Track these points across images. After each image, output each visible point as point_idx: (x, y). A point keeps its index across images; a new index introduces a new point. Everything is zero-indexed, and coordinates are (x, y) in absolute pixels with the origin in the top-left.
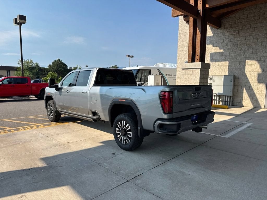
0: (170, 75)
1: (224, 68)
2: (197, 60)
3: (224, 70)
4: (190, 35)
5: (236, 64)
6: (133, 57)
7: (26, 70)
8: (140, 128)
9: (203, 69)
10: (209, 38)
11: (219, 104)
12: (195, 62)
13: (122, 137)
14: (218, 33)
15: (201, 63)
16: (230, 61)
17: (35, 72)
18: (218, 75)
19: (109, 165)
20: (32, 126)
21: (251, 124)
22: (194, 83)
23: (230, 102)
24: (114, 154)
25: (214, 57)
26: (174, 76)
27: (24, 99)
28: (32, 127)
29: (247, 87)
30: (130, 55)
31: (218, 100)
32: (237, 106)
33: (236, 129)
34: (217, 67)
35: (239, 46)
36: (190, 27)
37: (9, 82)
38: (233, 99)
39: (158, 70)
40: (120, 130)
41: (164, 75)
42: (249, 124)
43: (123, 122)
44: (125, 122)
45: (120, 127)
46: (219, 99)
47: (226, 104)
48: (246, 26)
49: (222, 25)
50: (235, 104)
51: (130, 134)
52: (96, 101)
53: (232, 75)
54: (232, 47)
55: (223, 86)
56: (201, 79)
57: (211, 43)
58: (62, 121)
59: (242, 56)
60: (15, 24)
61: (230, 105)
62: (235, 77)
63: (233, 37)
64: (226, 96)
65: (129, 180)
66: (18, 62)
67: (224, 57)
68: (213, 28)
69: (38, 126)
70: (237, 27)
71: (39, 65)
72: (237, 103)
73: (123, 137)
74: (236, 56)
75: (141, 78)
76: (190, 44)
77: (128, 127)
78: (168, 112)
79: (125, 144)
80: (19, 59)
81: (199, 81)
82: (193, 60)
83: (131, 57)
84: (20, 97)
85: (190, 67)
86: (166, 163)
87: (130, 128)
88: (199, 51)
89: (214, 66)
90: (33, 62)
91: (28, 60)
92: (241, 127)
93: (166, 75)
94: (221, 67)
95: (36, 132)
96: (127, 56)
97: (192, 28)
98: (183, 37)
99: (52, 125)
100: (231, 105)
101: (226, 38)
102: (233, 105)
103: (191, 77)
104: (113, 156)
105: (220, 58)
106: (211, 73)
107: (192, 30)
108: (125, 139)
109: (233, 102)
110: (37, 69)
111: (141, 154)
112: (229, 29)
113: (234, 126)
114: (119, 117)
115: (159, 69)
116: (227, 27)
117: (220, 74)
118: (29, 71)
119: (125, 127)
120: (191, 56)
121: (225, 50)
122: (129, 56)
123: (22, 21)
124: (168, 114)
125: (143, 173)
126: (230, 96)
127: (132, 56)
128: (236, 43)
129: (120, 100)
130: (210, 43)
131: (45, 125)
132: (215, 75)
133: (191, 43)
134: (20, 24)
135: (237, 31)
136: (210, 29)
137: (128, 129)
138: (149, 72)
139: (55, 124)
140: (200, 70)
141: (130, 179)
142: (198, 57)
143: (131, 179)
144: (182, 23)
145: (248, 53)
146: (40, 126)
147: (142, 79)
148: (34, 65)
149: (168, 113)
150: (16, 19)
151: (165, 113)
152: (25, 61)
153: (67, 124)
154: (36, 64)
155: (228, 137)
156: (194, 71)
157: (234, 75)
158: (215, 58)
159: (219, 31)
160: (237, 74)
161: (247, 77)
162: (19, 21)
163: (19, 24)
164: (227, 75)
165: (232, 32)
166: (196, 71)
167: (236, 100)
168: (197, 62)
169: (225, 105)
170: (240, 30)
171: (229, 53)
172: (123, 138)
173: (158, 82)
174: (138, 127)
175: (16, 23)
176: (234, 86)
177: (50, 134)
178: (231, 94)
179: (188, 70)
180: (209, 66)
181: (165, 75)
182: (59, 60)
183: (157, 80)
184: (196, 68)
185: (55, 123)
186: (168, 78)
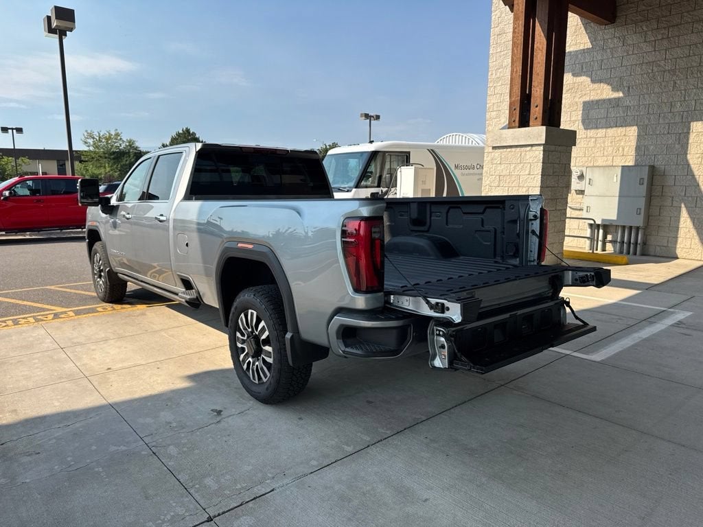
0: (467, 168)
1: (622, 144)
2: (536, 118)
3: (621, 149)
4: (514, 44)
5: (658, 132)
6: (378, 117)
7: (106, 158)
8: (292, 337)
9: (553, 148)
10: (580, 56)
11: (605, 251)
12: (528, 126)
13: (250, 359)
14: (606, 37)
15: (544, 127)
16: (642, 124)
17: (126, 165)
18: (604, 164)
19: (184, 452)
20: (42, 315)
21: (689, 314)
22: (524, 189)
23: (636, 243)
24: (219, 412)
25: (592, 112)
26: (479, 171)
27: (73, 235)
28: (39, 317)
29: (690, 199)
30: (371, 114)
31: (601, 238)
32: (655, 256)
33: (636, 331)
34: (600, 141)
35: (667, 75)
36: (516, 19)
37: (34, 192)
38: (645, 235)
39: (432, 152)
40: (245, 338)
41: (451, 165)
42: (681, 316)
43: (252, 314)
44: (255, 313)
45: (245, 329)
46: (605, 237)
47: (625, 251)
48: (691, 13)
49: (618, 15)
50: (651, 250)
51: (268, 354)
52: (187, 245)
53: (645, 165)
54: (648, 81)
55: (617, 198)
56: (545, 177)
57: (584, 70)
58: (133, 300)
59: (678, 107)
60: (47, 33)
61: (635, 254)
62: (653, 169)
63: (650, 49)
64: (624, 227)
65: (215, 517)
66: (83, 138)
67: (621, 112)
68: (592, 24)
69: (56, 316)
70: (664, 19)
71: (137, 144)
72: (658, 249)
73: (251, 361)
74: (659, 107)
75: (380, 177)
76: (517, 71)
77: (263, 330)
78: (364, 290)
79: (257, 382)
80: (86, 131)
81: (539, 184)
82: (524, 122)
83: (372, 118)
84: (61, 230)
85: (513, 140)
86: (368, 450)
87: (267, 333)
88: (542, 93)
89: (593, 140)
90: (121, 139)
91: (109, 133)
92: (651, 323)
93: (456, 167)
94: (611, 142)
95: (42, 332)
96: (361, 116)
97: (522, 22)
98: (502, 53)
99: (98, 312)
100: (638, 253)
101: (631, 53)
102: (643, 254)
103: (516, 170)
104: (212, 422)
105: (609, 115)
106: (578, 158)
107: (521, 29)
108: (257, 366)
109: (644, 243)
110: (132, 156)
111: (302, 416)
112: (640, 24)
113: (631, 322)
114: (242, 297)
115: (436, 150)
116: (634, 19)
117: (609, 163)
118: (112, 161)
119: (257, 331)
120: (518, 109)
121: (626, 89)
122: (367, 116)
123: (64, 24)
124: (369, 295)
125: (273, 490)
126: (638, 229)
127: (376, 116)
128: (660, 66)
129: (240, 245)
130: (582, 69)
131: (77, 313)
132: (594, 166)
133: (519, 68)
134: (62, 33)
135: (663, 31)
136: (583, 28)
137: (264, 337)
138: (405, 158)
139: (109, 309)
140: (544, 151)
141: (221, 511)
142: (537, 110)
143: (224, 513)
144: (501, 13)
145: (695, 98)
146: (62, 316)
147: (383, 180)
148: (123, 145)
149: (366, 292)
150: (49, 18)
151: (357, 290)
152: (101, 135)
153: (141, 308)
154: (129, 142)
155: (603, 358)
156: (525, 154)
157: (649, 166)
158: (593, 114)
159: (608, 33)
160: (660, 163)
161: (691, 170)
162: (55, 24)
163: (56, 34)
164: (632, 163)
165: (650, 33)
166: (531, 154)
167: (653, 241)
168: (534, 126)
169: (621, 252)
170: (673, 26)
171: (637, 98)
172: (254, 364)
173: (426, 187)
174: (286, 332)
175: (51, 30)
176: (650, 197)
177: (75, 341)
178: (639, 221)
179: (509, 150)
180: (571, 137)
181: (453, 168)
182: (188, 130)
183: (424, 182)
184: (532, 145)
185: (108, 306)
186: (463, 175)
